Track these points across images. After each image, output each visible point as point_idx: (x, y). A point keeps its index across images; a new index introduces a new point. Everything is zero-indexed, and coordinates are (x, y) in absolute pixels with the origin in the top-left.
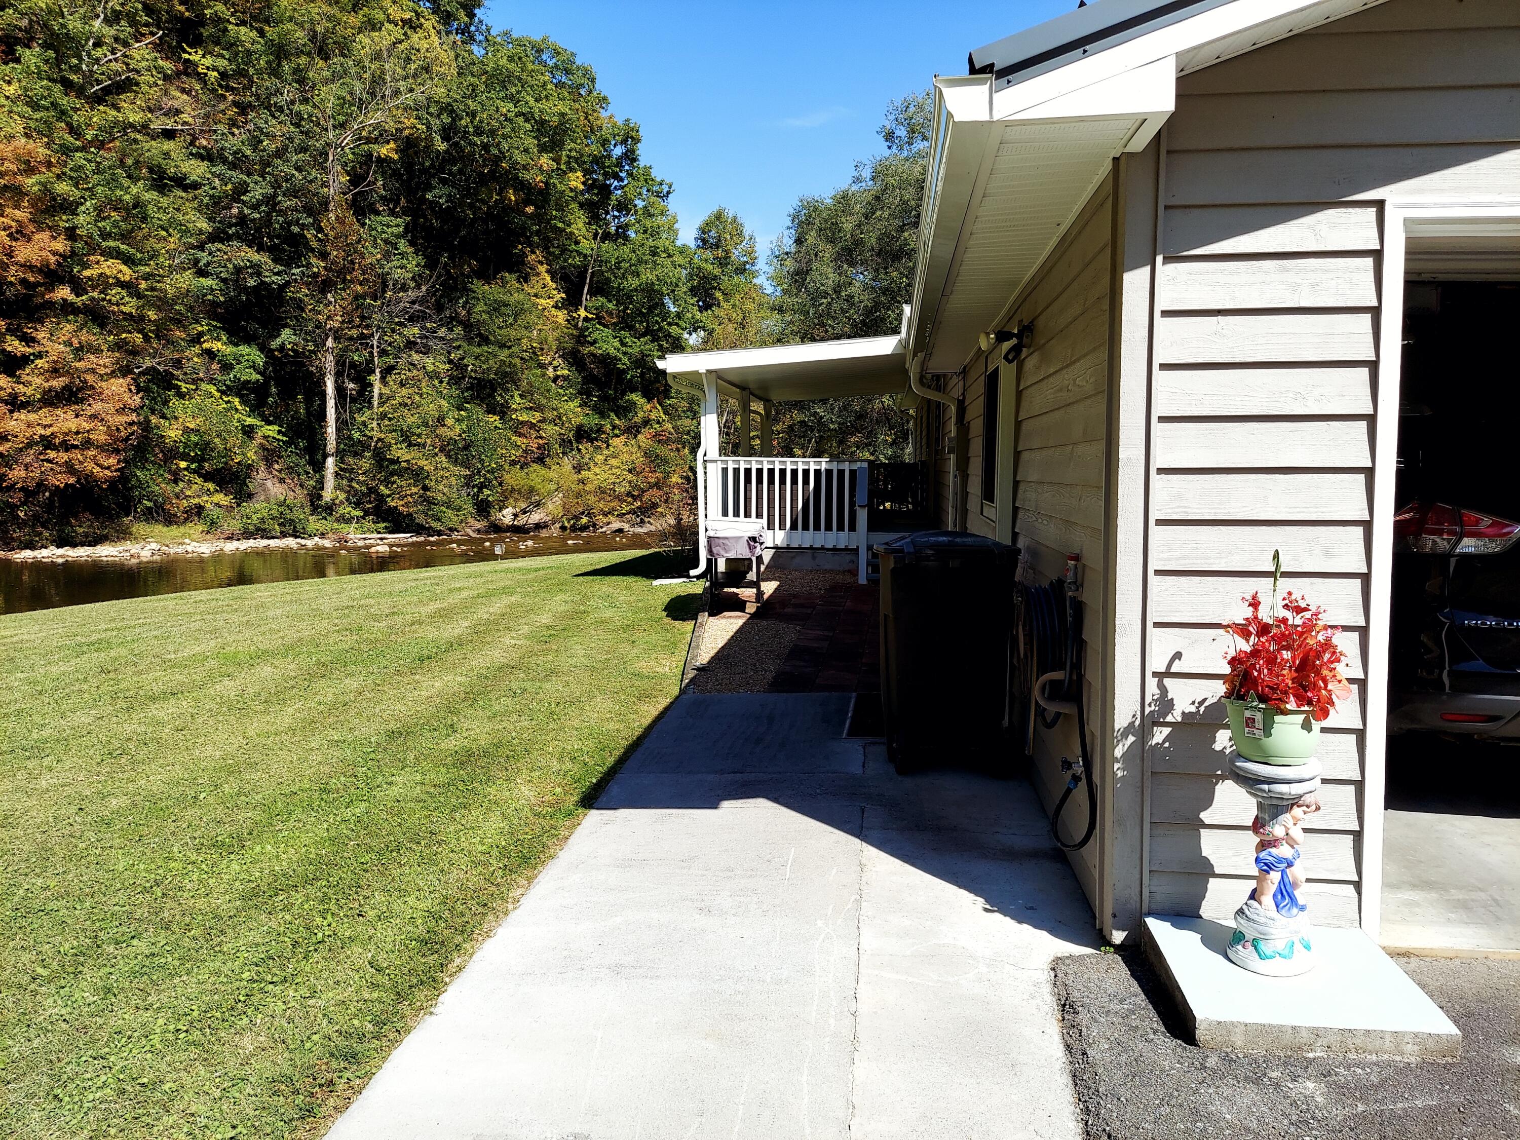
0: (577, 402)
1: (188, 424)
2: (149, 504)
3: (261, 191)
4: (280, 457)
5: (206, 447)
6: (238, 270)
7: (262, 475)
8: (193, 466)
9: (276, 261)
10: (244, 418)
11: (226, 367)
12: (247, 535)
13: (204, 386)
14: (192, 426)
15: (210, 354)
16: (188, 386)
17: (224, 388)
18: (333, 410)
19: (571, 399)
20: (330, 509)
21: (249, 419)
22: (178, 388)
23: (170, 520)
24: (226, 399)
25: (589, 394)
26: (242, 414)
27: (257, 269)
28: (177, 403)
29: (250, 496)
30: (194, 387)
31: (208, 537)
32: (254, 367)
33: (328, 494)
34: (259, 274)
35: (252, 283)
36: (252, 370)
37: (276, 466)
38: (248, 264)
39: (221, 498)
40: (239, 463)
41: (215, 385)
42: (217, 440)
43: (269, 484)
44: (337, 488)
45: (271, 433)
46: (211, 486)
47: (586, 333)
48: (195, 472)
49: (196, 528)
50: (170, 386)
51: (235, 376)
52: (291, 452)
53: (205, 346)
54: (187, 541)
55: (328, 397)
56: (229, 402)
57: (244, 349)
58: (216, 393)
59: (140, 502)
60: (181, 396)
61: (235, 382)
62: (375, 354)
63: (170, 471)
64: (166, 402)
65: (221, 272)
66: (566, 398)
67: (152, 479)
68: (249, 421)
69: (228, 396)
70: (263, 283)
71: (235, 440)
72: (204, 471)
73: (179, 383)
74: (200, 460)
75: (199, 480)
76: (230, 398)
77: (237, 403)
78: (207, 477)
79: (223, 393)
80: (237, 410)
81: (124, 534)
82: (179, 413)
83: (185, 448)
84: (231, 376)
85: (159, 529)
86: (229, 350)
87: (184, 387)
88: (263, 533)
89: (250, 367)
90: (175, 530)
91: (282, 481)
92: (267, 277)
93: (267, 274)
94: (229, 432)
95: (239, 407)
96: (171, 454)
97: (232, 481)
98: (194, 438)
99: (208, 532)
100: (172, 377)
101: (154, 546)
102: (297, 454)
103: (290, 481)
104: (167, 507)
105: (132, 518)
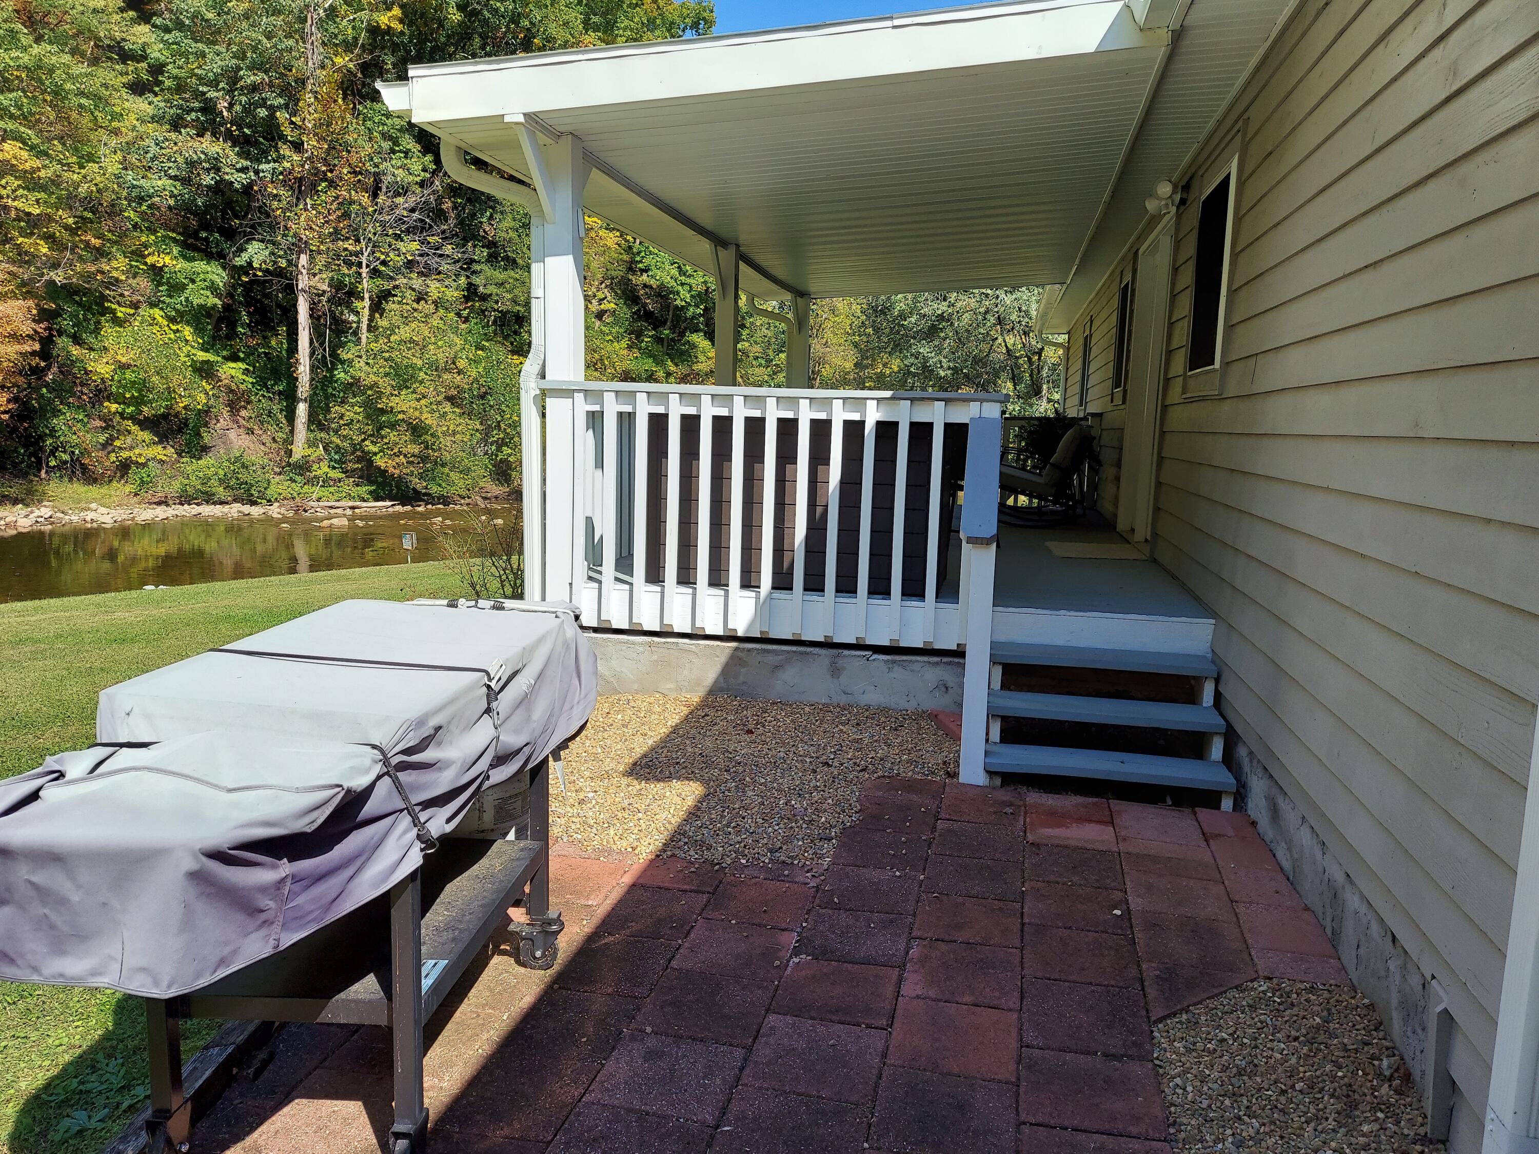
0: (624, 343)
1: (119, 357)
2: (65, 457)
3: (220, 63)
4: (249, 402)
5: (143, 386)
6: (191, 164)
7: (224, 420)
8: (129, 411)
9: (241, 155)
10: (193, 351)
11: (176, 288)
12: (185, 499)
13: (145, 311)
14: (124, 360)
15: (156, 272)
16: (123, 309)
17: (174, 313)
18: (307, 344)
19: (618, 339)
20: (303, 468)
21: (200, 353)
22: (113, 312)
23: (90, 478)
24: (174, 328)
25: (639, 334)
26: (193, 347)
27: (215, 165)
28: (109, 331)
29: (205, 449)
30: (132, 311)
31: (135, 500)
32: (213, 288)
33: (299, 450)
34: (218, 170)
35: (208, 180)
36: (209, 293)
37: (245, 414)
38: (203, 157)
39: (159, 451)
40: (185, 408)
41: (162, 309)
42: (156, 379)
43: (232, 435)
44: (312, 444)
45: (233, 372)
46: (146, 436)
47: (638, 259)
48: (132, 418)
49: (120, 489)
50: (104, 311)
51: (187, 299)
52: (263, 396)
53: (149, 260)
54: (94, 505)
55: (300, 327)
56: (178, 331)
57: (201, 266)
58: (160, 320)
59: (53, 453)
60: (118, 322)
61: (187, 306)
62: (364, 275)
63: (99, 417)
64: (97, 331)
65: (170, 168)
66: (610, 337)
67: (66, 425)
68: (202, 356)
69: (178, 323)
70: (222, 180)
71: (182, 378)
72: (141, 417)
73: (113, 306)
74: (138, 402)
75: (135, 428)
76: (179, 327)
77: (187, 333)
78: (145, 424)
79: (172, 320)
80: (187, 341)
81: (27, 499)
82: (110, 344)
83: (118, 388)
84: (182, 298)
85: (78, 488)
86: (181, 264)
87: (121, 312)
88: (209, 498)
89: (207, 288)
90: (94, 491)
91: (250, 432)
92: (227, 174)
93: (228, 170)
94: (174, 368)
95: (189, 338)
96: (101, 394)
97: (180, 430)
98: (129, 375)
99: (136, 495)
100: (104, 298)
101: (45, 512)
102: (270, 399)
103: (260, 432)
104: (86, 461)
105: (43, 474)
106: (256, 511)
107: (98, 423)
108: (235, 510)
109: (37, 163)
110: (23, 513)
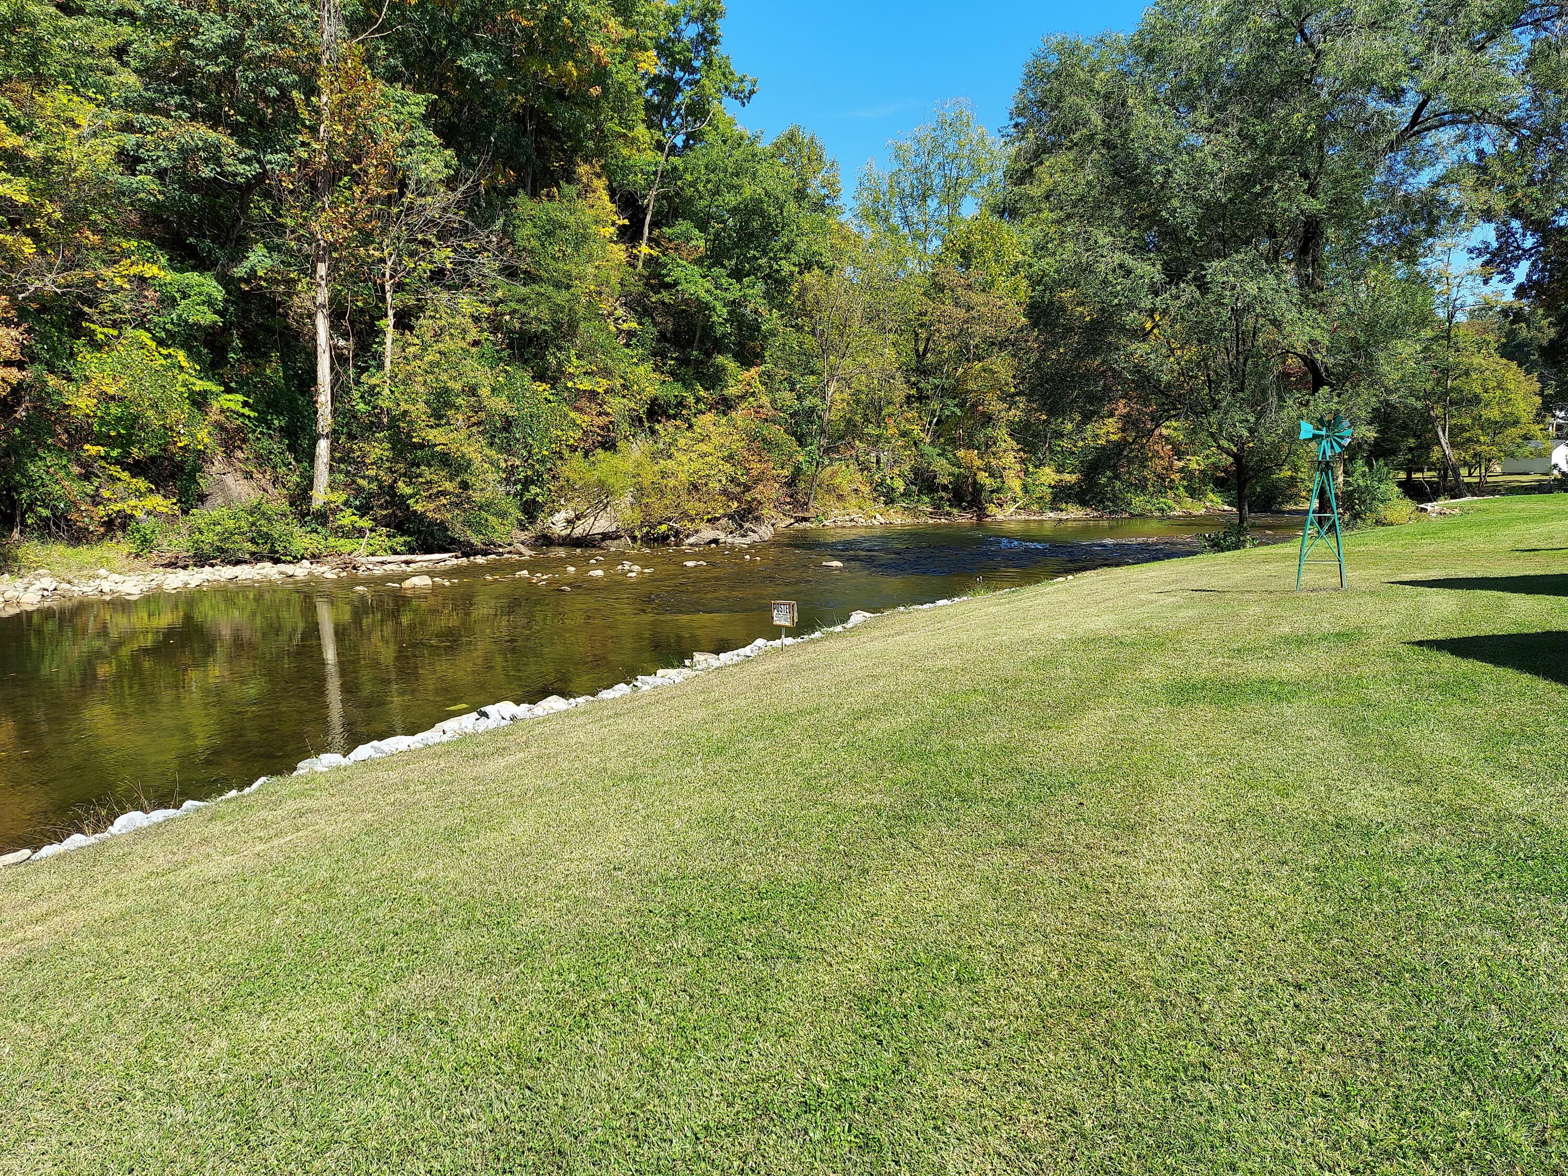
0: (649, 366)
1: (104, 388)
2: (45, 513)
3: (219, 32)
4: (244, 441)
5: (133, 422)
6: (186, 153)
7: (218, 466)
8: (115, 453)
9: (242, 143)
10: (193, 380)
11: (166, 303)
12: (201, 560)
13: (129, 331)
14: (111, 391)
16: (106, 330)
17: (163, 334)
18: (328, 370)
19: (642, 360)
20: (322, 517)
21: (199, 382)
22: (91, 333)
23: (78, 537)
24: (165, 352)
25: (664, 356)
26: (190, 375)
27: (214, 155)
28: (88, 356)
29: (202, 498)
30: (115, 333)
31: (138, 563)
32: (210, 302)
33: (320, 496)
34: (217, 161)
35: (206, 172)
36: (205, 308)
37: (239, 454)
38: (200, 144)
39: (157, 502)
40: (184, 448)
41: (147, 329)
42: (150, 413)
43: (229, 480)
44: (333, 486)
45: (232, 406)
46: (142, 484)
47: (664, 272)
48: (117, 462)
49: (119, 549)
50: (78, 332)
51: (180, 316)
52: (262, 433)
53: (133, 270)
54: (102, 572)
55: (320, 350)
56: (169, 356)
57: (193, 277)
58: (149, 342)
59: (30, 507)
60: (97, 346)
61: (179, 325)
62: (387, 288)
63: (79, 462)
64: (71, 356)
65: (159, 157)
66: (635, 360)
67: (47, 472)
68: (200, 385)
69: (169, 347)
70: (223, 173)
71: (179, 413)
72: (130, 461)
73: (93, 326)
74: (125, 442)
75: (125, 475)
76: (171, 350)
77: (181, 358)
78: (137, 469)
79: (161, 343)
80: (181, 368)
82: (92, 370)
83: (101, 426)
84: (174, 316)
85: (59, 550)
86: (169, 276)
87: (100, 333)
88: (231, 557)
89: (204, 303)
90: (84, 553)
91: (248, 476)
92: (229, 165)
93: (230, 161)
94: (170, 402)
95: (184, 364)
96: (81, 433)
97: (172, 476)
98: (115, 410)
99: (137, 556)
100: (81, 315)
102: (270, 436)
103: (260, 476)
104: (74, 516)
105: (16, 535)
107: (76, 470)
108: (268, 571)
109: (20, 141)
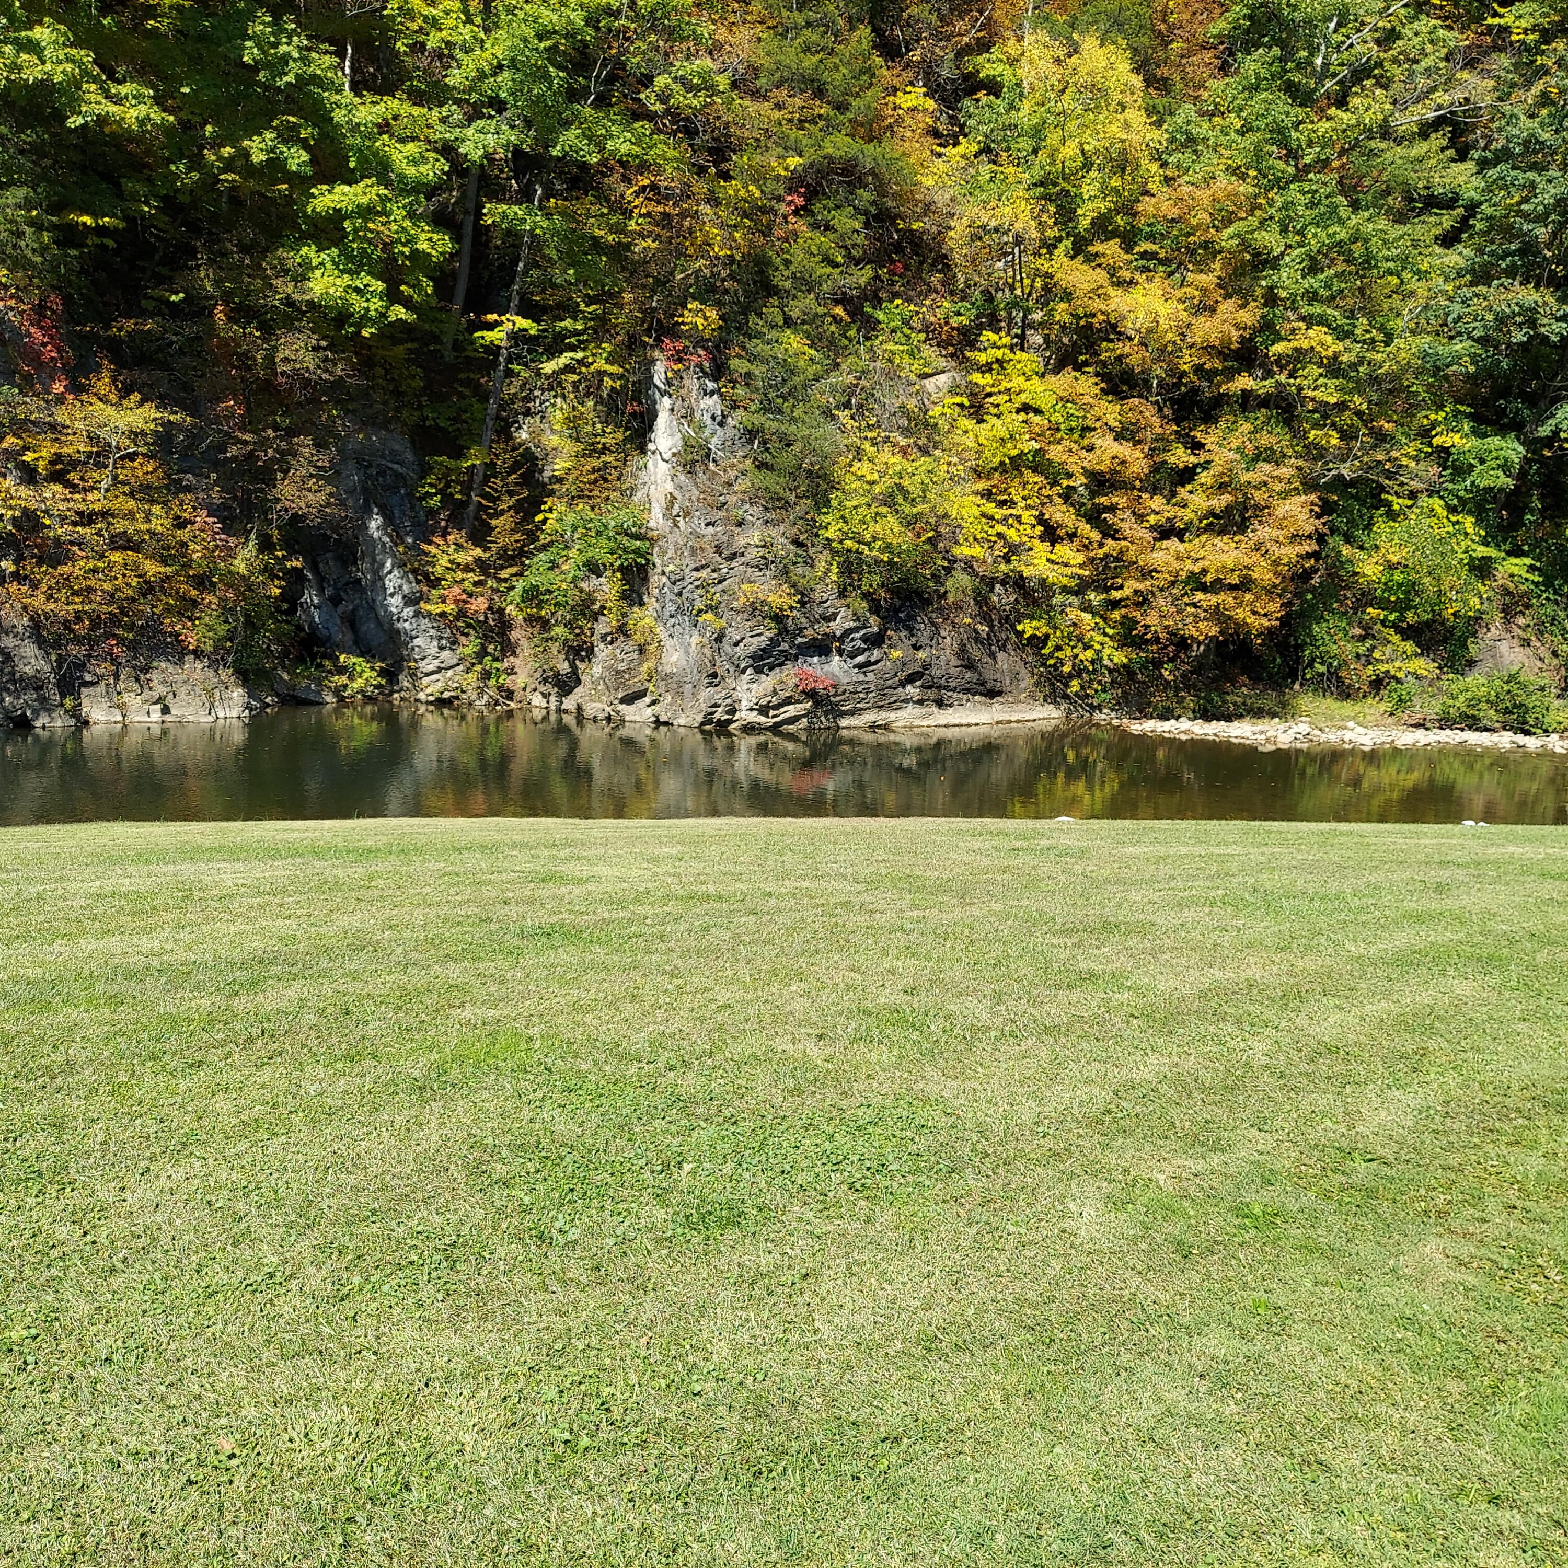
1: (1390, 556)
2: (1322, 669)
3: (1553, 191)
4: (1528, 606)
5: (1411, 588)
6: (1501, 320)
7: (1494, 633)
8: (1392, 617)
10: (1474, 546)
11: (1461, 471)
12: (1445, 722)
13: (1425, 501)
14: (1395, 559)
15: (1443, 454)
16: (1400, 501)
17: (1455, 502)
21: (1482, 548)
22: (1389, 504)
23: (1345, 693)
24: (1454, 519)
26: (1473, 541)
27: (1530, 317)
28: (1383, 526)
29: (1471, 663)
30: (1410, 503)
31: (1390, 720)
32: (1505, 467)
34: (1532, 323)
35: (1519, 336)
36: (1500, 473)
37: (1521, 621)
38: (1517, 309)
39: (1424, 666)
40: (1454, 614)
41: (1442, 498)
42: (1426, 580)
43: (1504, 647)
45: (1515, 570)
46: (1409, 647)
48: (1395, 626)
49: (1375, 708)
50: (1378, 503)
51: (1473, 483)
52: (1547, 599)
53: (1436, 441)
54: (1351, 724)
56: (1458, 522)
57: (1495, 442)
58: (1441, 510)
59: (1311, 665)
60: (1392, 515)
61: (1472, 492)
63: (1360, 624)
64: (1369, 526)
65: (1476, 328)
67: (1328, 633)
68: (1482, 551)
69: (1459, 513)
70: (1538, 335)
71: (1456, 579)
72: (1405, 625)
73: (1390, 498)
74: (1403, 606)
75: (1396, 638)
76: (1460, 517)
77: (1468, 525)
78: (1408, 633)
79: (1452, 510)
80: (1466, 534)
81: (1282, 711)
82: (1382, 541)
83: (1384, 591)
84: (1468, 483)
85: (1329, 704)
86: (1472, 443)
87: (1397, 503)
88: (1474, 724)
89: (1499, 467)
90: (1347, 708)
91: (1526, 643)
92: (1544, 325)
93: (1545, 321)
94: (1449, 568)
95: (1470, 531)
96: (1366, 598)
97: (1445, 641)
98: (1398, 577)
99: (1392, 714)
100: (1382, 489)
101: (1304, 728)
102: (1556, 603)
103: (1538, 644)
104: (1343, 674)
105: (1297, 687)
106: (1532, 743)
107: (1358, 631)
108: (1505, 740)
109: (1340, 346)
110: (1282, 727)
